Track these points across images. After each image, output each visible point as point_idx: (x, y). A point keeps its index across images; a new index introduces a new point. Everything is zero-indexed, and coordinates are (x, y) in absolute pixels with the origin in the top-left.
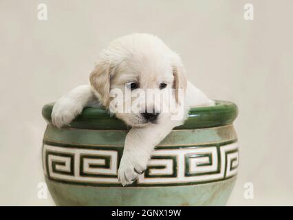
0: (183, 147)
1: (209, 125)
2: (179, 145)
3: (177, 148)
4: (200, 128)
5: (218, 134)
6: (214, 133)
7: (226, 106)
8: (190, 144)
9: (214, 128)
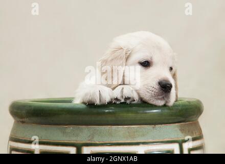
0: (144, 143)
1: (171, 121)
2: (139, 141)
3: (138, 144)
4: (161, 124)
5: (181, 130)
6: (177, 128)
7: (189, 102)
8: (151, 140)
9: (177, 124)
